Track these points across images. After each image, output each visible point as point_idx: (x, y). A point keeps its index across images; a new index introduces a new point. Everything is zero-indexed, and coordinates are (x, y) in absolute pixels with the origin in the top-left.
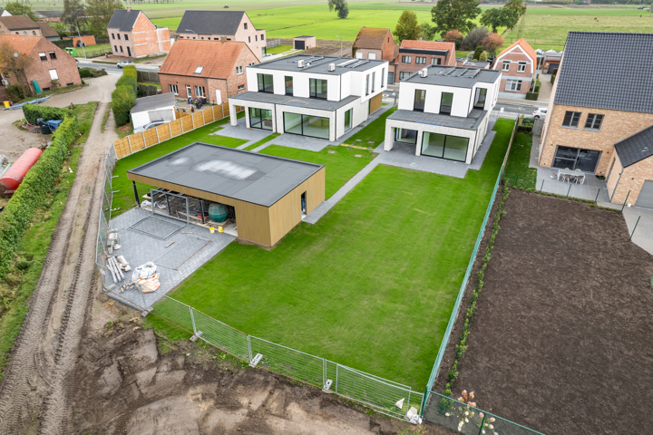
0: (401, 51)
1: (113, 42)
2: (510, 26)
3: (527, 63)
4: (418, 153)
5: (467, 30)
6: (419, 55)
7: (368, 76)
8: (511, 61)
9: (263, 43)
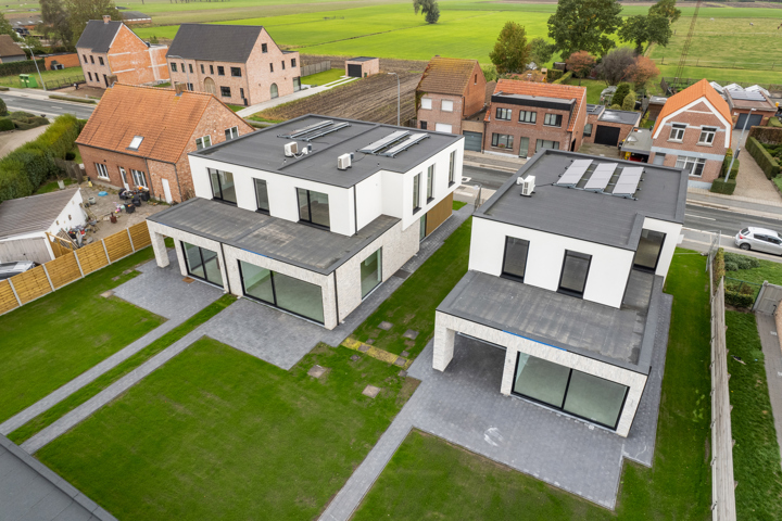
0: (496, 99)
1: (87, 67)
2: (663, 41)
3: (719, 129)
4: (506, 388)
5: (600, 50)
6: (526, 108)
7: (417, 179)
8: (688, 126)
9: (296, 72)
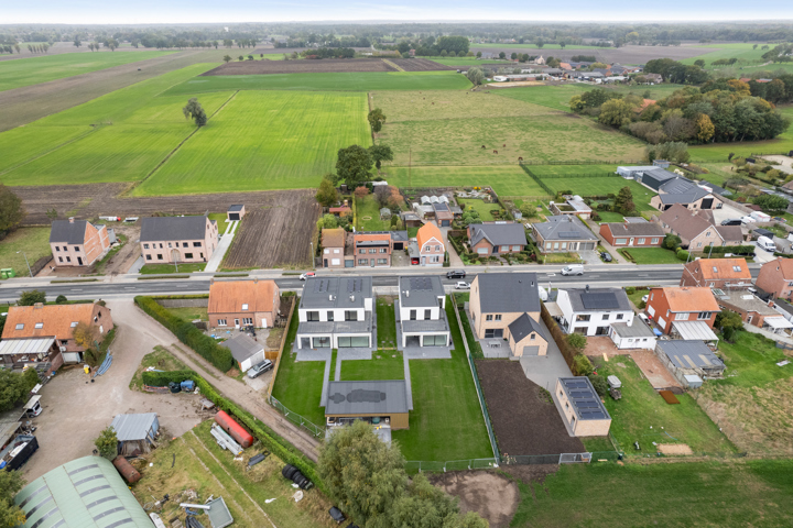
0: (358, 246)
1: (57, 254)
3: (440, 246)
4: (421, 344)
6: (371, 248)
8: (431, 246)
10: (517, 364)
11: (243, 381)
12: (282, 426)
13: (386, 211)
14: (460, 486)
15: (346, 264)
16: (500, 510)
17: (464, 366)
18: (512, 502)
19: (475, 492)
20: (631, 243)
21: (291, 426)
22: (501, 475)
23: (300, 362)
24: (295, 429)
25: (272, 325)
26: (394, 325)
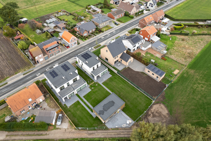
6: (53, 49)
10: (129, 67)
11: (58, 129)
12: (90, 134)
13: (38, 31)
14: (153, 113)
15: (45, 59)
16: (165, 113)
17: (118, 76)
18: (165, 109)
19: (157, 112)
20: (118, 17)
21: (93, 132)
22: (157, 103)
23: (70, 107)
24: (96, 132)
25: (44, 99)
26: (85, 74)
